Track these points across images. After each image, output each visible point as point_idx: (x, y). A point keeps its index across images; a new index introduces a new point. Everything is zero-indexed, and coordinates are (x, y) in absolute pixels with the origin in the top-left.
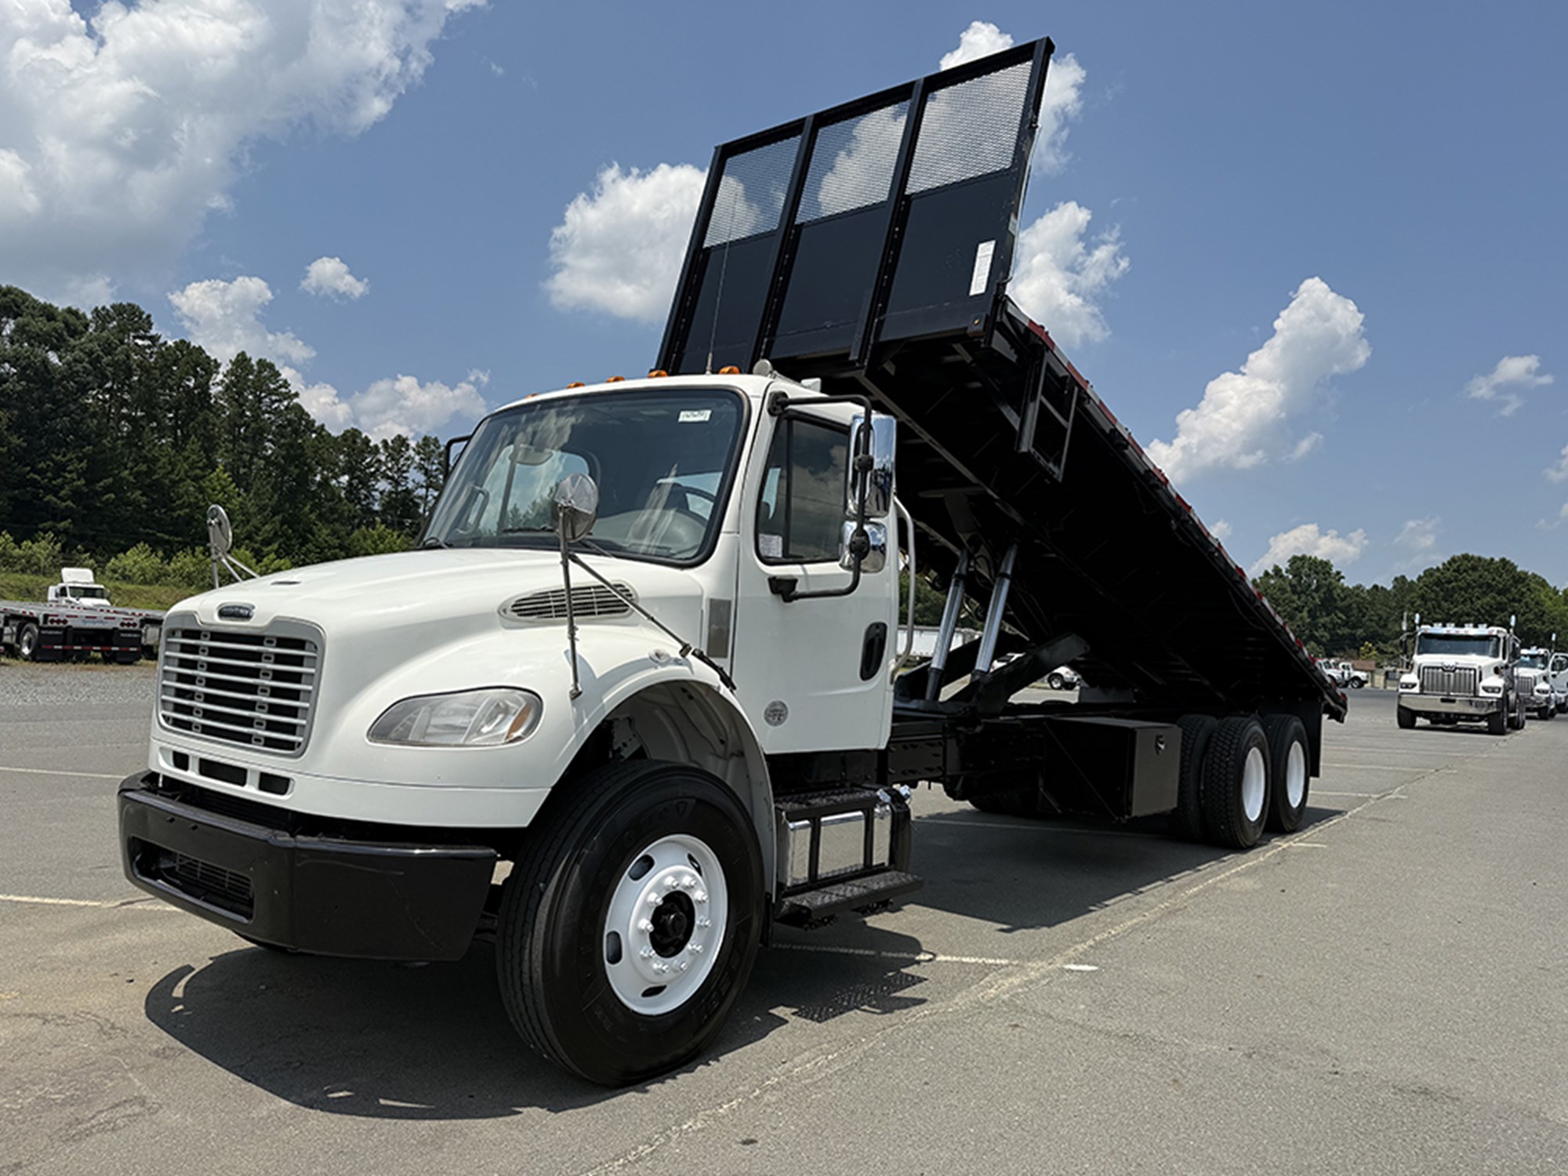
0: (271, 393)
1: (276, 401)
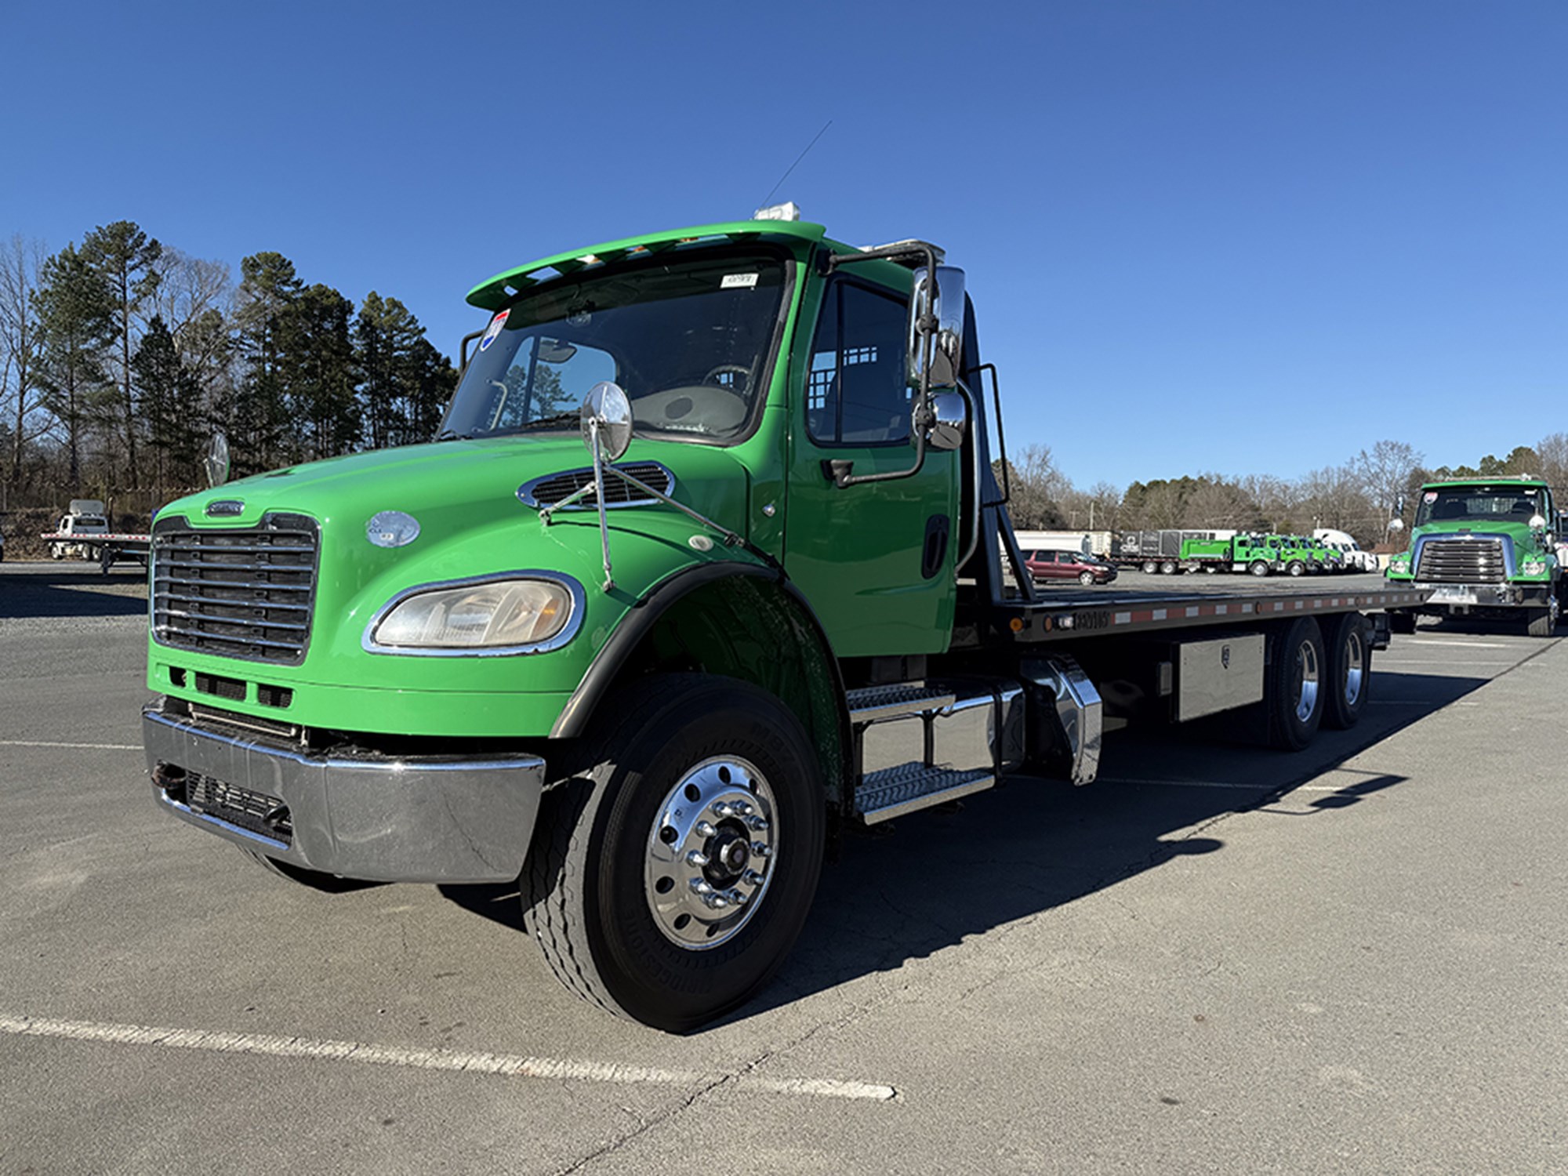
0: (402, 330)
1: (406, 338)
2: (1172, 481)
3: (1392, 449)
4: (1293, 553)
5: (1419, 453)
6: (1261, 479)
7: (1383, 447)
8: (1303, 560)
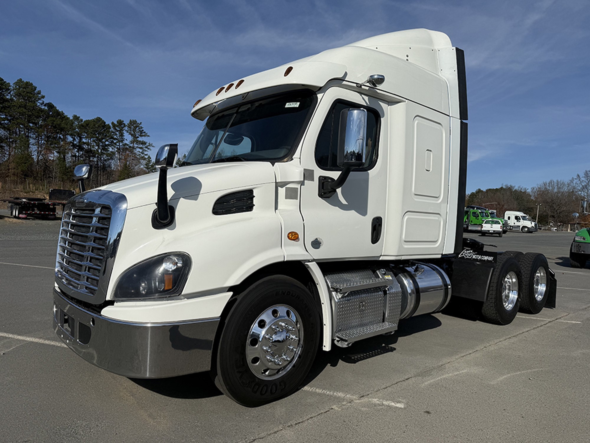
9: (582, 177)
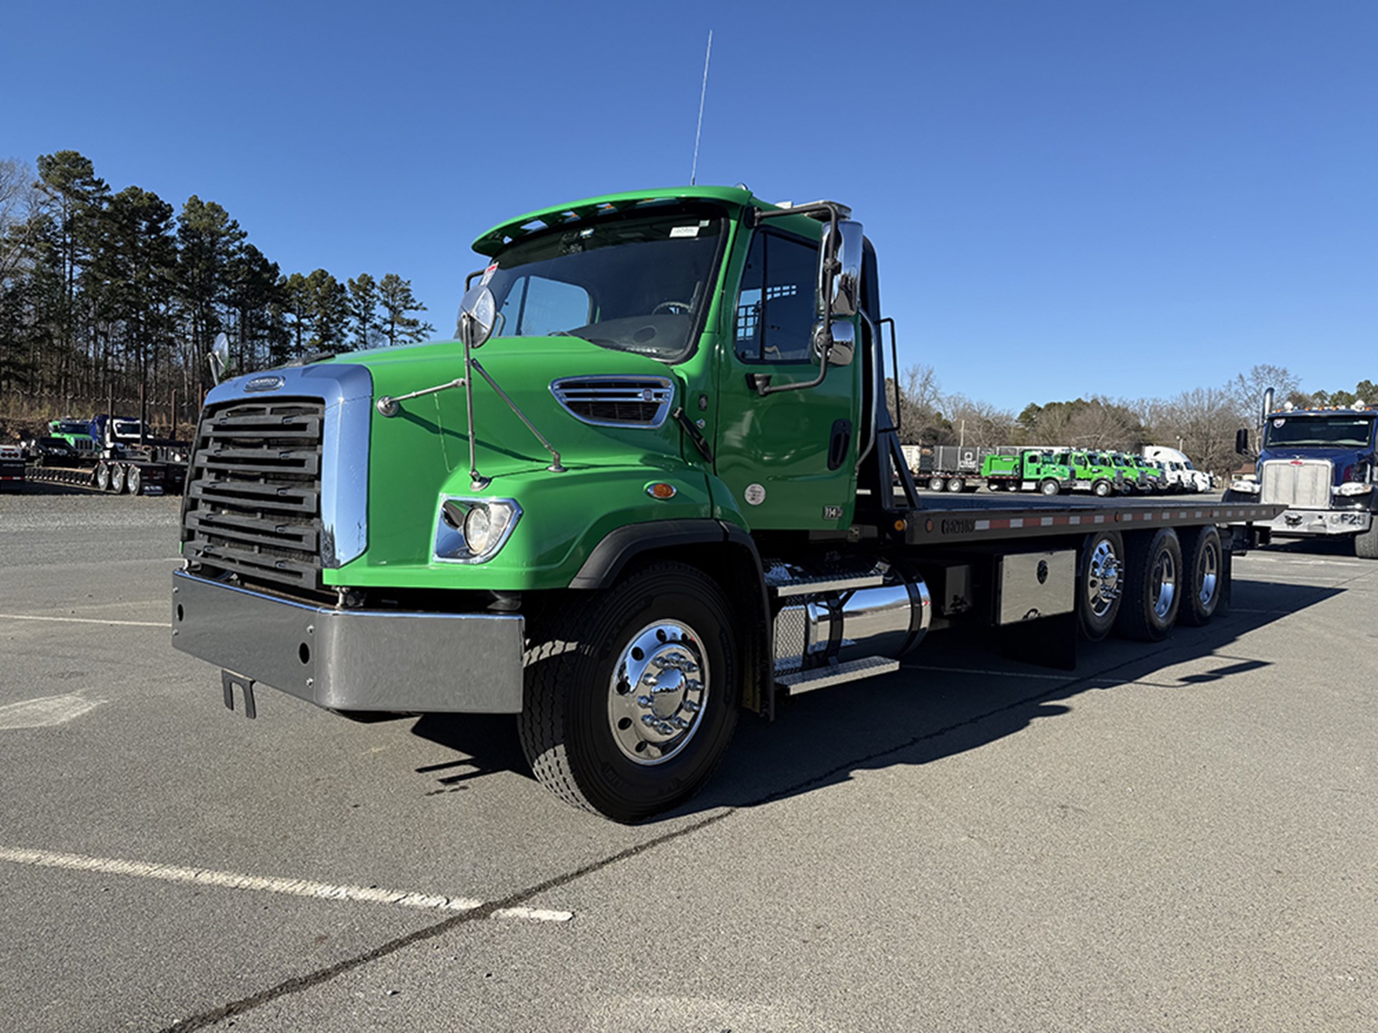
2: (1067, 403)
3: (1269, 373)
4: (1099, 471)
5: (1295, 377)
6: (1151, 403)
7: (1260, 371)
8: (1110, 479)
9: (1249, 379)
